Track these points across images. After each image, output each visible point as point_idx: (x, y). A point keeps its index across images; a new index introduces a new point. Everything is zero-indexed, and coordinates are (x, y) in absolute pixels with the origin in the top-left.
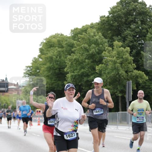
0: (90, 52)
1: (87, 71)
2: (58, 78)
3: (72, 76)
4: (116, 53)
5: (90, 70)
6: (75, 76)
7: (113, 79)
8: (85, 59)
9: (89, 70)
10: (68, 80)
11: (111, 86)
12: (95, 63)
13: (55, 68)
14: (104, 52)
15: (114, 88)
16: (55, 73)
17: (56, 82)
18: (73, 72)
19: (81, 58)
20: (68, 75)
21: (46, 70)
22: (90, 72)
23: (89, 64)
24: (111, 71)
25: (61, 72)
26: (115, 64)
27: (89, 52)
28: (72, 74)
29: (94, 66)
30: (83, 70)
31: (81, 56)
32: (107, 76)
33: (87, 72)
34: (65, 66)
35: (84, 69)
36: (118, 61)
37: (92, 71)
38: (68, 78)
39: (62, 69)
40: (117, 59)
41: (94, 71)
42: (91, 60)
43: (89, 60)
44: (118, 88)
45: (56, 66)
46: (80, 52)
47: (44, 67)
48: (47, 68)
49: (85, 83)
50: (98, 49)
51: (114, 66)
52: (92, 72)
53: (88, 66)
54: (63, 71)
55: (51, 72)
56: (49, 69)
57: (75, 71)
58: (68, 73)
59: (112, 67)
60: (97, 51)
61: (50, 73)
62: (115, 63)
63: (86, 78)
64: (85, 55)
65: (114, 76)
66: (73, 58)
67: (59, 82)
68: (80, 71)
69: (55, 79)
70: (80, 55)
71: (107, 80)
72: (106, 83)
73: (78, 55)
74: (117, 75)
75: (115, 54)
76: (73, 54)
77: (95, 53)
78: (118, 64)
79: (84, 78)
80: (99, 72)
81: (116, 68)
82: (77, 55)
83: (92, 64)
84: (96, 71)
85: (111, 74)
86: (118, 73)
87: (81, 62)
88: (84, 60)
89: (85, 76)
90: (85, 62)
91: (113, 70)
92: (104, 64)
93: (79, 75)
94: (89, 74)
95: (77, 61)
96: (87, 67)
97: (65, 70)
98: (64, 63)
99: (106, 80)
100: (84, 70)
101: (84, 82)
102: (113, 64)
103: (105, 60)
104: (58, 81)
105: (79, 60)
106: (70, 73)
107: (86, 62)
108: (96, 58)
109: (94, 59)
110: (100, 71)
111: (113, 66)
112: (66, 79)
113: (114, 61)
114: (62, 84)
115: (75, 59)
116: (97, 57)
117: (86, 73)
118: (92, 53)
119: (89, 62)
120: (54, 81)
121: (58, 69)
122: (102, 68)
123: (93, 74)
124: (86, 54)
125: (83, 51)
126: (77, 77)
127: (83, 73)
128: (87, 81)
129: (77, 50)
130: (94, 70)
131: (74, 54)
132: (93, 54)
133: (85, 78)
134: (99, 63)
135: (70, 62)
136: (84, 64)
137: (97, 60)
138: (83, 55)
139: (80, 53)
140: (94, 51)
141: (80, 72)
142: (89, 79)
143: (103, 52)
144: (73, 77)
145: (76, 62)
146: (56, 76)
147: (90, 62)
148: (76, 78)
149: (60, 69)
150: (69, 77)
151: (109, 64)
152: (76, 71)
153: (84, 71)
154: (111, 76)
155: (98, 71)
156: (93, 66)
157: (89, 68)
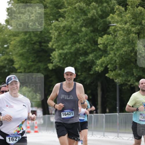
0: (89, 14)
1: (85, 46)
2: (38, 58)
3: (60, 54)
4: (131, 17)
5: (90, 45)
6: (66, 54)
7: (126, 59)
8: (81, 26)
9: (87, 45)
10: (54, 62)
11: (123, 70)
12: (97, 34)
13: (33, 42)
14: (111, 15)
15: (128, 74)
16: (33, 50)
17: (35, 65)
18: (63, 49)
19: (75, 26)
20: (54, 53)
21: (19, 46)
22: (89, 47)
23: (87, 34)
24: (122, 45)
25: (42, 47)
26: (129, 34)
27: (87, 15)
28: (61, 51)
29: (95, 39)
30: (78, 45)
31: (74, 23)
32: (115, 54)
33: (85, 48)
34: (48, 39)
35: (80, 43)
36: (133, 29)
37: (92, 46)
38: (53, 58)
39: (44, 42)
40: (133, 27)
41: (96, 46)
42: (91, 28)
43: (88, 28)
44: (133, 74)
45: (35, 39)
46: (73, 16)
47: (15, 39)
48: (21, 42)
49: (81, 65)
50: (101, 11)
51: (127, 39)
52: (93, 48)
53: (86, 38)
54: (45, 46)
55: (27, 48)
56: (24, 43)
57: (64, 47)
58: (54, 50)
59: (123, 39)
60: (100, 13)
61: (26, 50)
62: (128, 32)
63: (83, 57)
64: (81, 21)
65: (126, 54)
66: (62, 26)
67: (39, 64)
68: (72, 46)
69: (33, 60)
70: (73, 20)
71: (116, 61)
72: (115, 65)
73: (70, 19)
74: (131, 52)
75: (129, 17)
76: (61, 18)
77: (97, 16)
78: (134, 35)
79: (79, 58)
80: (103, 48)
81: (131, 41)
82: (68, 20)
83: (92, 34)
84: (99, 46)
85: (122, 51)
86: (134, 49)
87: (75, 31)
88: (79, 28)
89: (81, 55)
90: (81, 31)
91: (124, 44)
92: (111, 35)
93: (71, 53)
94: (88, 51)
95: (68, 30)
96: (84, 39)
97: (50, 45)
98: (48, 34)
99: (114, 61)
100: (81, 45)
101: (80, 63)
102: (126, 35)
103: (113, 27)
104: (37, 63)
105: (71, 28)
106: (56, 50)
107: (83, 32)
108: (98, 26)
109: (96, 26)
110: (105, 46)
111: (125, 38)
112: (51, 60)
113: (126, 29)
114: (45, 67)
115: (64, 27)
116: (101, 23)
117: (83, 49)
118: (92, 17)
119: (87, 31)
120: (32, 63)
121: (38, 44)
122: (107, 42)
123: (94, 51)
124: (83, 19)
125: (77, 13)
126: (68, 56)
127: (78, 50)
128: (85, 62)
129: (67, 11)
130: (95, 44)
131: (63, 19)
132: (94, 18)
133: (81, 58)
134: (103, 33)
135: (58, 32)
136: (78, 35)
137: (99, 28)
138: (78, 21)
139: (73, 18)
140: (95, 14)
141: (73, 48)
142: (86, 59)
143: (108, 15)
144: (61, 57)
145: (66, 32)
146: (35, 55)
147: (89, 32)
148: (67, 58)
149: (40, 43)
150: (55, 56)
151: (118, 35)
152: (66, 47)
153: (80, 47)
154: (122, 54)
155: (101, 45)
156: (94, 37)
157: (87, 41)
